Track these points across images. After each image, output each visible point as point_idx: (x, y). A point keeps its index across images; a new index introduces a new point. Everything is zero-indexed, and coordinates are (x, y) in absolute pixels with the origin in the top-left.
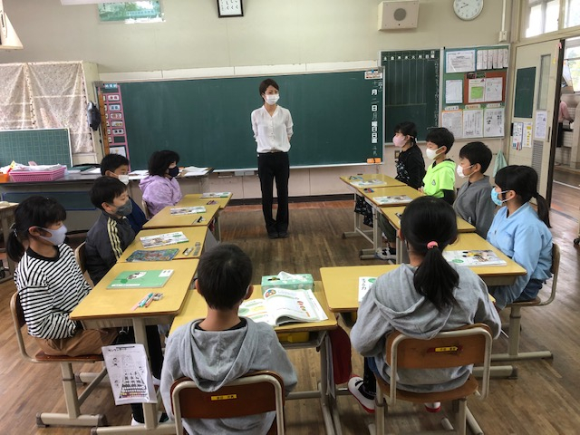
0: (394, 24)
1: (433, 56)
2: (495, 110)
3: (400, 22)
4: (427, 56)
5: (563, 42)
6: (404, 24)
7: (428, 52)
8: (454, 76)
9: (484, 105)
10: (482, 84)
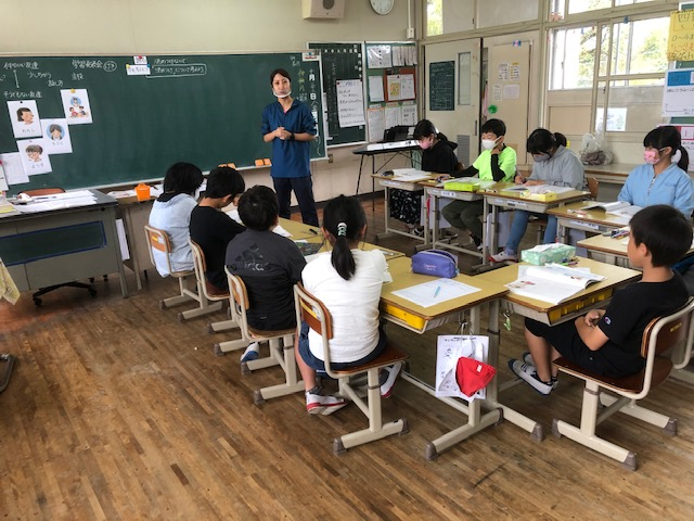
0: (323, 13)
1: (356, 51)
2: (409, 107)
3: (328, 11)
4: (351, 51)
5: (482, 40)
6: (331, 13)
7: (351, 46)
8: (373, 72)
9: (400, 102)
10: (398, 81)
